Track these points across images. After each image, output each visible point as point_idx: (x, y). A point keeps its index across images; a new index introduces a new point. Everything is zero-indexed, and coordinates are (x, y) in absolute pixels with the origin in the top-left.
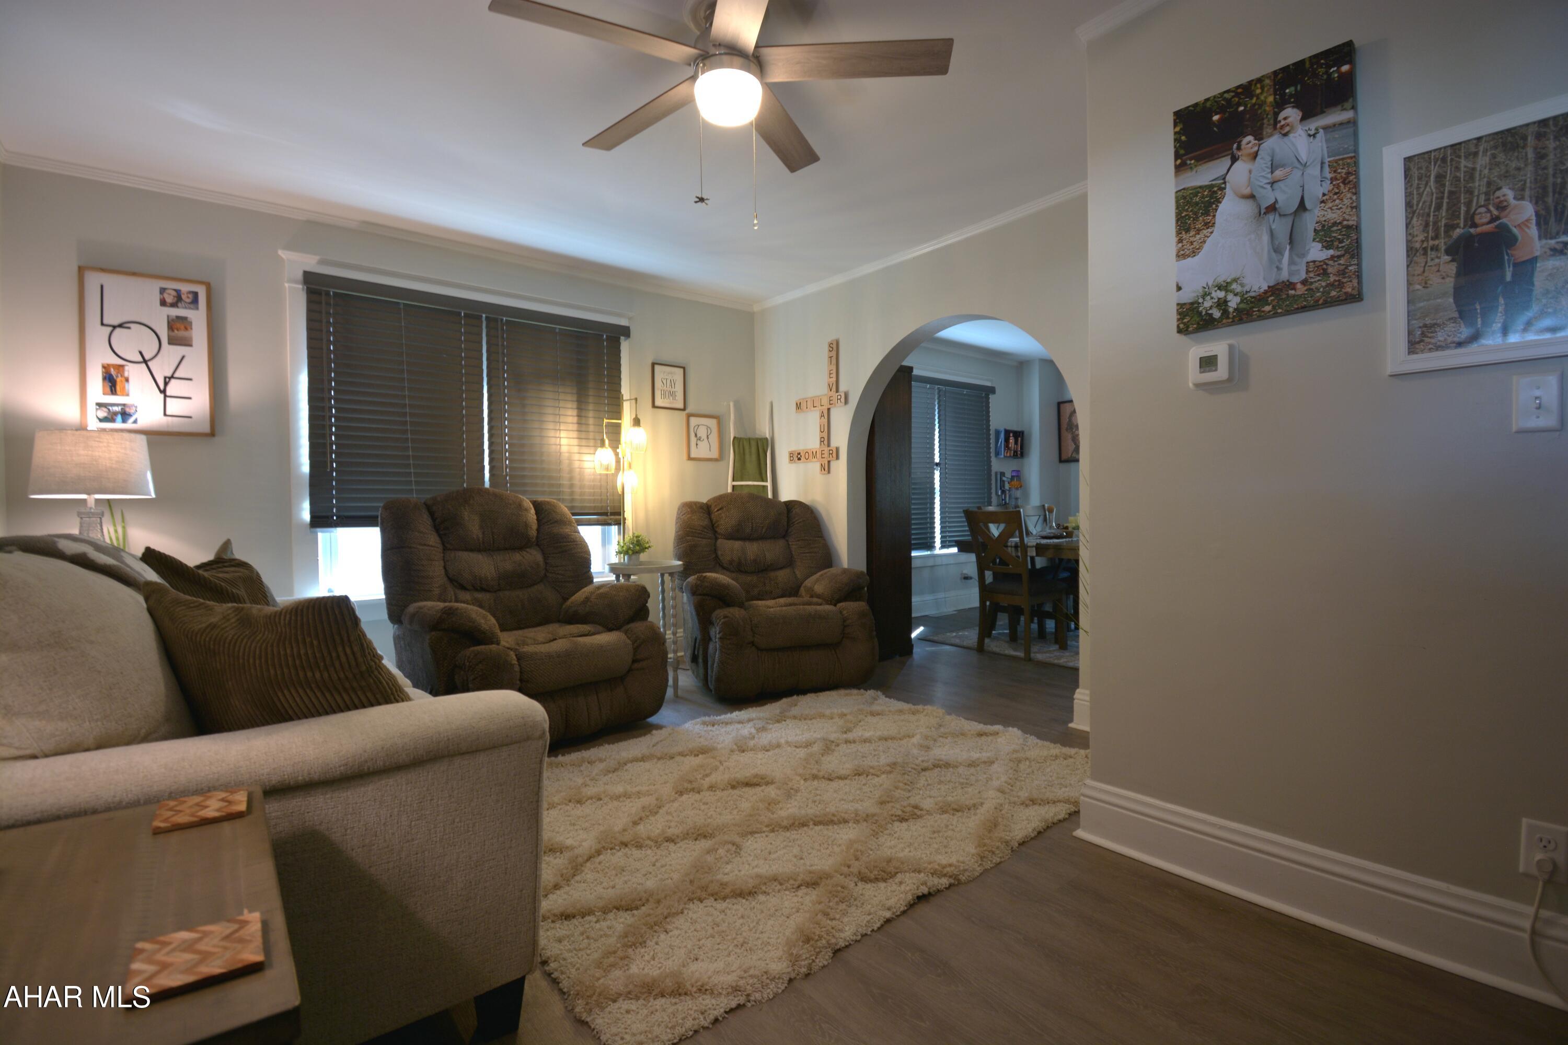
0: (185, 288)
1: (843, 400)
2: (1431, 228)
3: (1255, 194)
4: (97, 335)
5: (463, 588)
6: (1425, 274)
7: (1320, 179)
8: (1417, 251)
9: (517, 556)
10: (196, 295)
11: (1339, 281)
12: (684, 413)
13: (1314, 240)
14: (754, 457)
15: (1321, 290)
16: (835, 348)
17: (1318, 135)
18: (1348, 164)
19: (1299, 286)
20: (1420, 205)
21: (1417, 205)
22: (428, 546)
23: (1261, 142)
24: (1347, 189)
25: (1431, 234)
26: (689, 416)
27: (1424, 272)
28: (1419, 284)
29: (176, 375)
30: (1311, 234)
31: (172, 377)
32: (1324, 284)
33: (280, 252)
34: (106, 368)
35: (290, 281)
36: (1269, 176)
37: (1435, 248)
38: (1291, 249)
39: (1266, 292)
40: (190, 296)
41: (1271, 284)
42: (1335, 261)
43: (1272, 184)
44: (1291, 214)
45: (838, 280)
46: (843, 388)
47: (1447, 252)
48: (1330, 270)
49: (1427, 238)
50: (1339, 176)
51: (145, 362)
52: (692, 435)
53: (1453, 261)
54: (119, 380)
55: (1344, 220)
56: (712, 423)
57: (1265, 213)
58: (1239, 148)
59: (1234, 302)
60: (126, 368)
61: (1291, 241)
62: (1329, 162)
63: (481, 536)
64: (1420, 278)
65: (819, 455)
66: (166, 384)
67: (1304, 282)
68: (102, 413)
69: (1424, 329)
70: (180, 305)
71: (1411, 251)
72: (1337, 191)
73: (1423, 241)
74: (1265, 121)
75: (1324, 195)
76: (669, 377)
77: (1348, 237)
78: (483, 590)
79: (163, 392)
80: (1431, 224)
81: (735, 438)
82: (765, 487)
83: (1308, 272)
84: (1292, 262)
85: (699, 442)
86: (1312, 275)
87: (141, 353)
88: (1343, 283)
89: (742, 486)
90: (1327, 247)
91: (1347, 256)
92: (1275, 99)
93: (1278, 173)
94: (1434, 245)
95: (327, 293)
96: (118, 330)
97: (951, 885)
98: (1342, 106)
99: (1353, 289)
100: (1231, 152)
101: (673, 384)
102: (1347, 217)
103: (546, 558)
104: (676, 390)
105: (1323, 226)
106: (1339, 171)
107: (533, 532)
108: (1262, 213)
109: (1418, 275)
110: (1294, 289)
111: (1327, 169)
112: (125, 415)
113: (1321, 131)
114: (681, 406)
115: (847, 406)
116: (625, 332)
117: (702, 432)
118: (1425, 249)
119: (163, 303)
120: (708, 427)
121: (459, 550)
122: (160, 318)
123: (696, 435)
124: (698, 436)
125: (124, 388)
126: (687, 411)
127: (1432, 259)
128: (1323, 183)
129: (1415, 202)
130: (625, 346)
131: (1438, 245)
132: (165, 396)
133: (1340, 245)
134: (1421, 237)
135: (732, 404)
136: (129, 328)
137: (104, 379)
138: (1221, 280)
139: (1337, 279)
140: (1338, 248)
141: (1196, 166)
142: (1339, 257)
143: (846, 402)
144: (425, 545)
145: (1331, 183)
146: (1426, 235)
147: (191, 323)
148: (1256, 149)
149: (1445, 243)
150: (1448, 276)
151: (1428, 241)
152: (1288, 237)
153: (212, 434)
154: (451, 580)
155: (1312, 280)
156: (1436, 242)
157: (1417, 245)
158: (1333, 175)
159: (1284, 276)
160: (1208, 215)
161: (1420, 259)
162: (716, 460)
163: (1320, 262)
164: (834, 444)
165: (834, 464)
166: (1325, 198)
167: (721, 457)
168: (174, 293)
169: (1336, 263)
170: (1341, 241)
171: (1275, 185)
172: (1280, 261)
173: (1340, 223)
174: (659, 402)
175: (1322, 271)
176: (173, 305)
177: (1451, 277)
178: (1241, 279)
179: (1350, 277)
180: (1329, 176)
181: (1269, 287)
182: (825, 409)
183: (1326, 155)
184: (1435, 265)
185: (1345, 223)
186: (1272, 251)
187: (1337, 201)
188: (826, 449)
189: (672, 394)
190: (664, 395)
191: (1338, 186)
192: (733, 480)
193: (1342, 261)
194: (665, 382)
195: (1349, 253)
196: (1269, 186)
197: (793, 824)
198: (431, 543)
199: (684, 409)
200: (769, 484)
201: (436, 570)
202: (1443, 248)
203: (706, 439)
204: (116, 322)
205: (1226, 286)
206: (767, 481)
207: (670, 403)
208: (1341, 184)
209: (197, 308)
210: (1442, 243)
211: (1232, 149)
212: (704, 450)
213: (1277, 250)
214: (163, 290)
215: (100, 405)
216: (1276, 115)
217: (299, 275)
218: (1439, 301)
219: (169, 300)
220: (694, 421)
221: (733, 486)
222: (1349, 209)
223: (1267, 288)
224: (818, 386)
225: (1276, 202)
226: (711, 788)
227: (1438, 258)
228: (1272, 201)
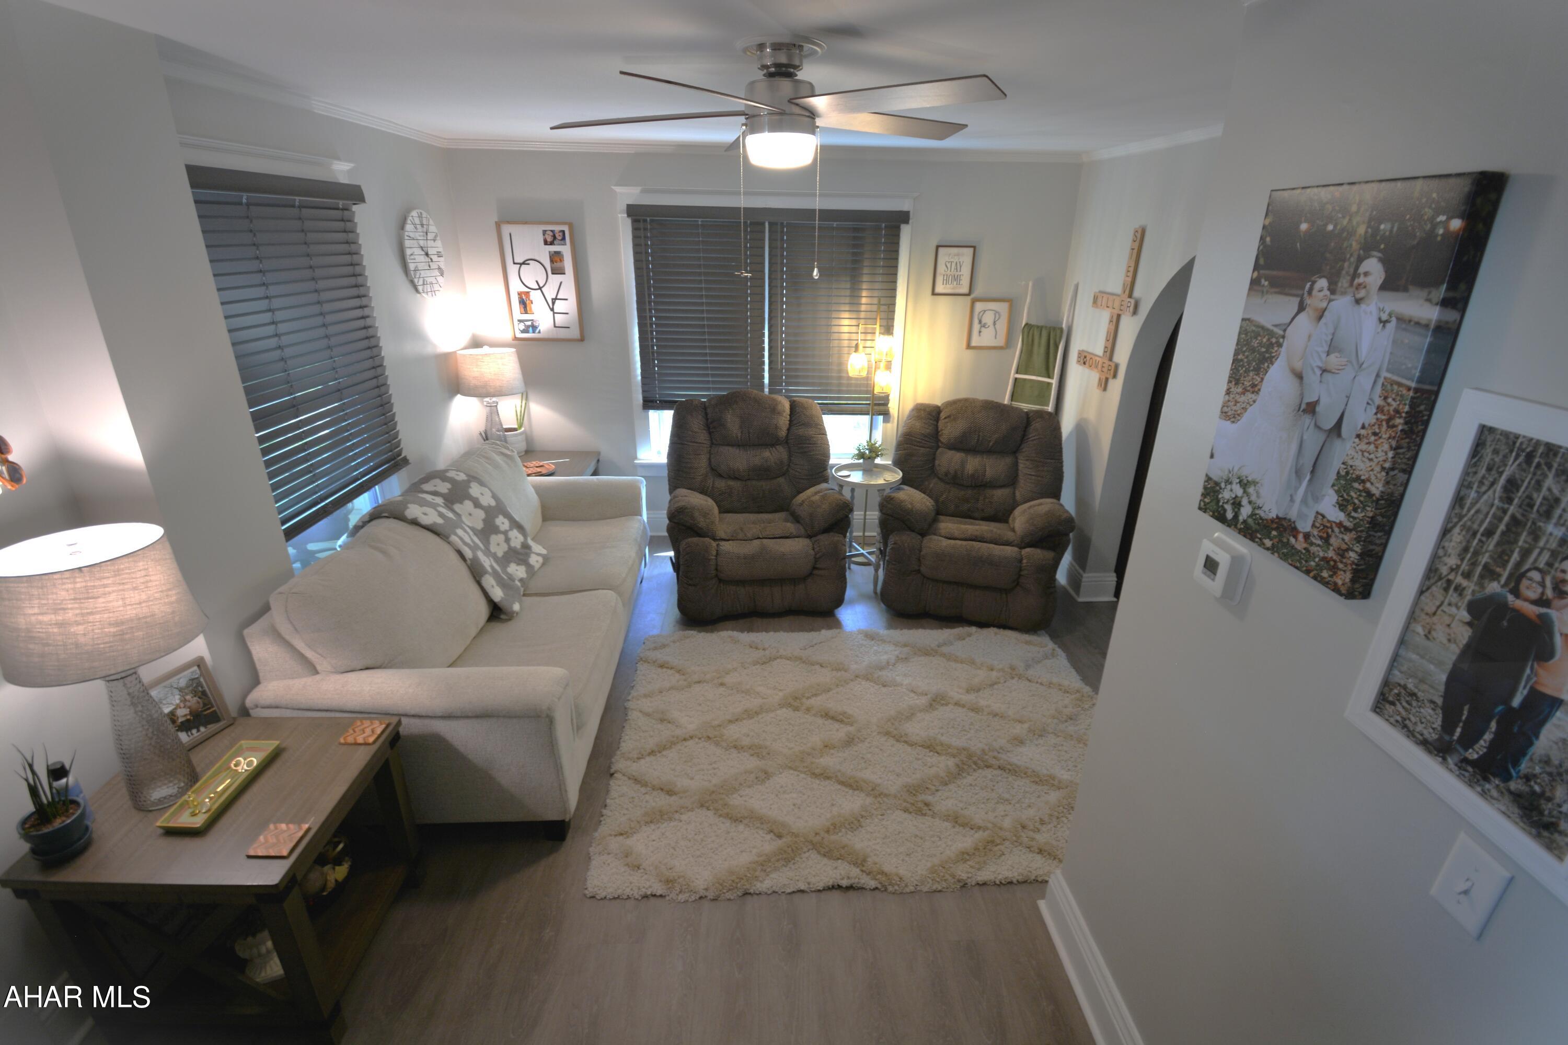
0: (557, 228)
1: (1132, 309)
2: (1469, 556)
3: (1304, 375)
4: (513, 270)
5: (720, 476)
6: (1435, 619)
7: (1366, 399)
8: (1440, 579)
9: (767, 454)
10: (563, 232)
11: (1335, 561)
12: (969, 298)
13: (1333, 485)
14: (1043, 350)
15: (1317, 560)
16: (1140, 236)
17: (1388, 325)
18: (1402, 396)
19: (1301, 537)
20: (1472, 512)
21: (1469, 511)
22: (697, 443)
23: (1333, 297)
24: (1387, 436)
25: (1465, 566)
26: (974, 302)
27: (1434, 614)
28: (1423, 627)
29: (558, 297)
30: (1332, 477)
31: (556, 299)
32: (1321, 554)
33: (613, 187)
34: (520, 294)
35: (620, 213)
36: (1324, 356)
37: (1460, 590)
38: (1310, 480)
39: (1272, 521)
40: (561, 234)
41: (1281, 515)
42: (1341, 532)
43: (1324, 371)
44: (1325, 431)
45: (1159, 143)
46: (1137, 294)
47: (1472, 607)
48: (1333, 540)
49: (1458, 567)
50: (1386, 408)
51: (540, 288)
52: (976, 321)
53: (1469, 624)
54: (528, 302)
55: (1369, 480)
56: (1003, 308)
57: (1304, 411)
58: (1310, 292)
59: (1245, 511)
60: (531, 294)
61: (1312, 472)
62: (1385, 378)
63: (739, 435)
64: (1428, 620)
65: (1100, 366)
66: (553, 303)
67: (1307, 536)
68: (522, 327)
69: (1403, 692)
70: (555, 242)
71: (1432, 572)
72: (1377, 431)
73: (1452, 570)
74: (1346, 264)
75: (1363, 427)
76: (956, 259)
77: (1364, 509)
78: (736, 478)
79: (552, 310)
80: (1472, 550)
81: (1026, 324)
82: (1049, 384)
83: (1313, 526)
84: (1304, 501)
85: (983, 329)
86: (1315, 532)
87: (537, 282)
88: (1338, 569)
89: (1025, 380)
90: (1342, 506)
91: (1353, 535)
92: (1366, 232)
93: (1334, 360)
94: (1460, 585)
95: (645, 221)
96: (523, 266)
97: (876, 888)
98: (1430, 293)
99: (1343, 584)
100: (1300, 292)
101: (958, 266)
102: (1373, 478)
103: (790, 456)
104: (961, 273)
105: (1347, 473)
106: (1390, 400)
107: (783, 433)
108: (1301, 409)
109: (1427, 614)
110: (1295, 537)
111: (1378, 389)
112: (534, 328)
113: (1394, 319)
114: (965, 290)
115: (1135, 317)
116: (903, 217)
117: (988, 318)
118: (1449, 582)
119: (546, 243)
120: (996, 312)
121: (723, 445)
122: (544, 254)
123: (980, 322)
124: (984, 321)
125: (531, 309)
126: (972, 296)
127: (1450, 604)
128: (1369, 406)
129: (1468, 502)
130: (906, 233)
131: (1464, 589)
132: (554, 313)
133: (1353, 514)
134: (1452, 561)
135: (1031, 284)
136: (528, 264)
137: (520, 302)
138: (1244, 472)
139: (1335, 558)
140: (1349, 515)
141: (1267, 292)
142: (1347, 529)
143: (1135, 312)
144: (694, 442)
145: (1376, 414)
146: (1459, 563)
147: (563, 256)
148: (1324, 305)
149: (1473, 592)
150: (1455, 642)
151: (1457, 573)
152: (1312, 463)
153: (582, 339)
154: (712, 469)
155: (1314, 541)
156: (1465, 583)
157: (1444, 570)
158: (1382, 403)
159: (1293, 514)
160: (1258, 374)
161: (1437, 590)
162: (1001, 348)
163: (1329, 521)
164: (1116, 359)
165: (1111, 382)
166: (1363, 432)
167: (1009, 343)
168: (551, 234)
169: (1341, 536)
170: (1355, 510)
171: (1325, 374)
172: (1297, 489)
173: (1363, 482)
174: (940, 288)
175: (1325, 535)
176: (552, 243)
177: (1458, 646)
178: (1259, 485)
179: (1346, 565)
180: (1379, 401)
181: (1278, 517)
182: (1116, 311)
183: (1385, 366)
184: (1450, 615)
185: (1368, 485)
186: (1294, 470)
187: (1372, 447)
188: (1107, 362)
189: (957, 279)
190: (946, 282)
191: (1380, 426)
192: (1017, 373)
193: (1347, 538)
194: (949, 265)
195: (1357, 532)
196: (1318, 372)
197: (822, 774)
198: (700, 441)
199: (969, 295)
200: (1054, 382)
201: (702, 463)
202: (1468, 597)
203: (992, 326)
204: (521, 261)
205: (1246, 485)
206: (1052, 378)
207: (953, 289)
208: (1384, 423)
209: (565, 244)
210: (1470, 586)
211: (1303, 288)
212: (986, 338)
213: (1298, 473)
214: (544, 232)
215: (520, 321)
216: (1360, 260)
217: (625, 208)
218: (1432, 667)
219: (549, 239)
220: (979, 306)
221: (1016, 379)
222: (1378, 469)
223: (1275, 517)
224: (1115, 283)
225: (1316, 403)
226: (808, 710)
227: (1458, 608)
228: (1314, 399)
